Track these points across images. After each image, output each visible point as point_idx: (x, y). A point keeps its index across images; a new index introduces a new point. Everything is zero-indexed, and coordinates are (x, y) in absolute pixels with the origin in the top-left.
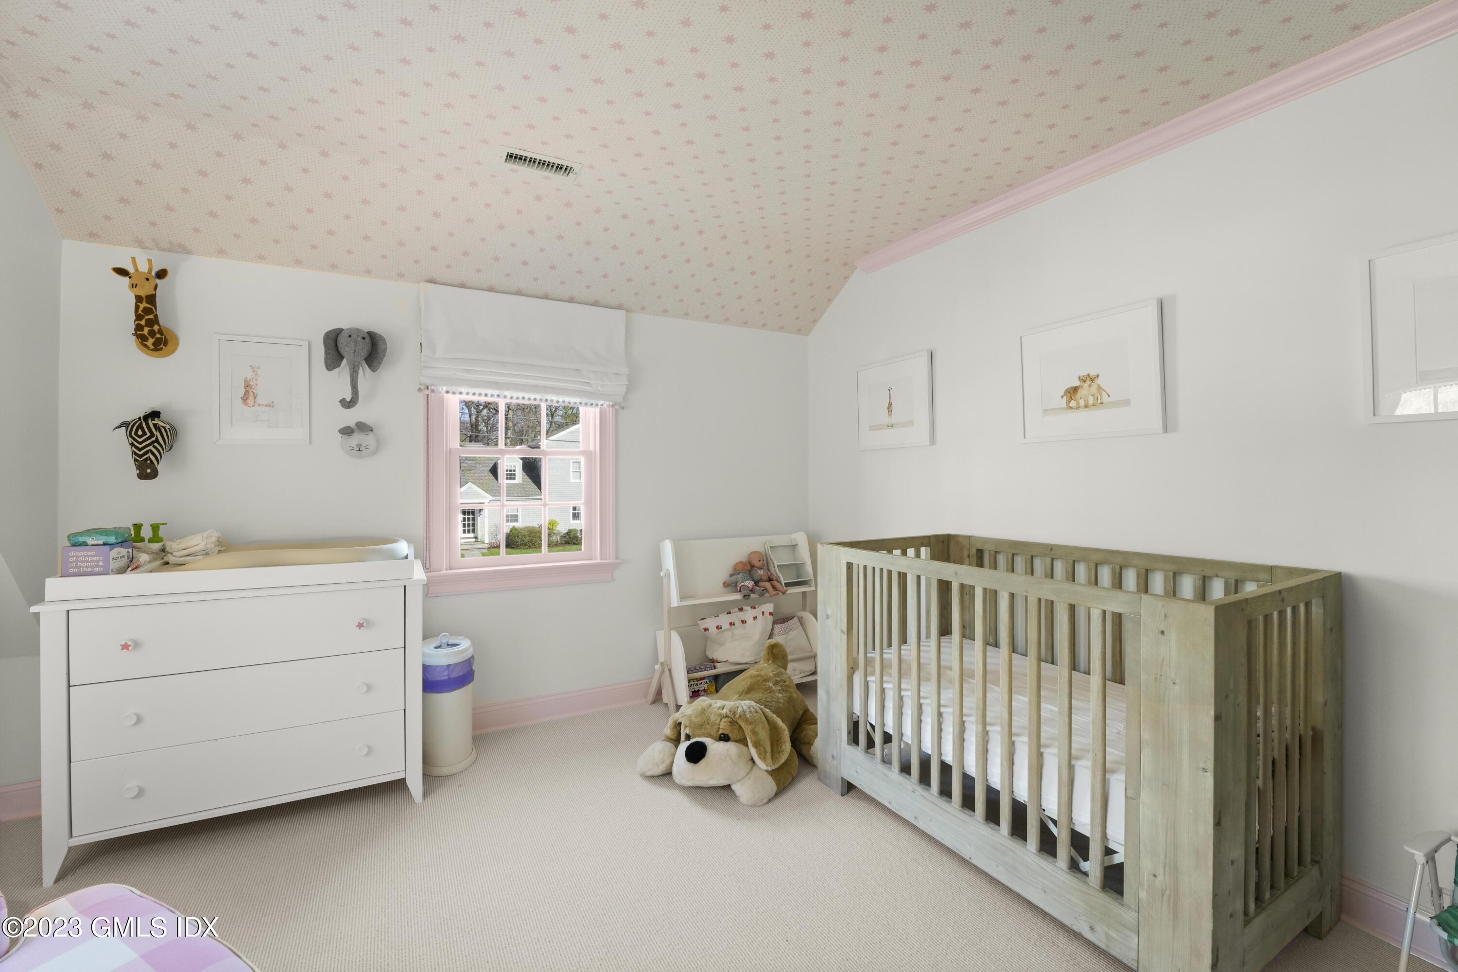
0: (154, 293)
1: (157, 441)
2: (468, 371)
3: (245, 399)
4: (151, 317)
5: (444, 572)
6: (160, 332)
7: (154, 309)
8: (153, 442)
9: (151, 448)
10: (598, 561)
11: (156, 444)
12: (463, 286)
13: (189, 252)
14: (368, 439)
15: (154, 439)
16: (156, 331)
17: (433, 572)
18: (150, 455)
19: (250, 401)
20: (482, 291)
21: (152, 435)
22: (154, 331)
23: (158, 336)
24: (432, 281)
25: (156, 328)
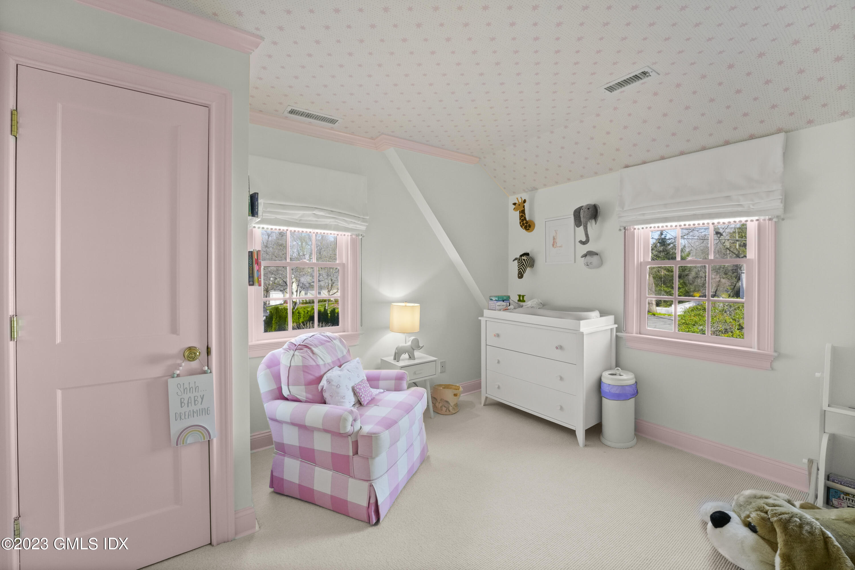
0: (524, 209)
1: (523, 264)
2: (643, 214)
3: (553, 245)
4: (523, 218)
5: (635, 335)
6: (527, 223)
7: (524, 215)
8: (522, 265)
9: (521, 267)
10: (755, 350)
11: (523, 266)
12: (644, 163)
13: (537, 189)
14: (594, 259)
15: (522, 264)
16: (525, 223)
17: (628, 333)
18: (521, 270)
19: (555, 246)
20: (654, 162)
21: (522, 262)
22: (526, 222)
23: (525, 225)
24: (627, 167)
25: (525, 222)
